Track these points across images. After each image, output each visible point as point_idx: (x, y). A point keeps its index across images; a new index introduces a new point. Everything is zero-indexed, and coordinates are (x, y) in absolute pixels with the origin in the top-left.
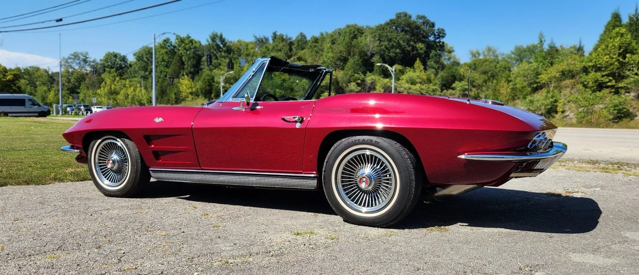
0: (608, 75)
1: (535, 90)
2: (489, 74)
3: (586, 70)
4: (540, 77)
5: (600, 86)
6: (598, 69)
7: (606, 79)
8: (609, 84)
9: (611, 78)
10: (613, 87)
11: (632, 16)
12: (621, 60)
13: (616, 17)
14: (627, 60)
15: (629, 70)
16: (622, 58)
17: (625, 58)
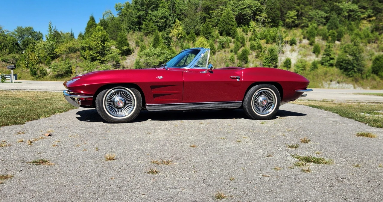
0: (97, 53)
1: (53, 58)
2: (3, 45)
3: (84, 49)
4: (55, 50)
5: (93, 59)
6: (90, 49)
7: (95, 55)
8: (98, 58)
9: (99, 55)
10: (100, 60)
11: (101, 20)
12: (103, 45)
13: (92, 19)
14: (105, 45)
15: (107, 51)
16: (103, 44)
17: (104, 44)
